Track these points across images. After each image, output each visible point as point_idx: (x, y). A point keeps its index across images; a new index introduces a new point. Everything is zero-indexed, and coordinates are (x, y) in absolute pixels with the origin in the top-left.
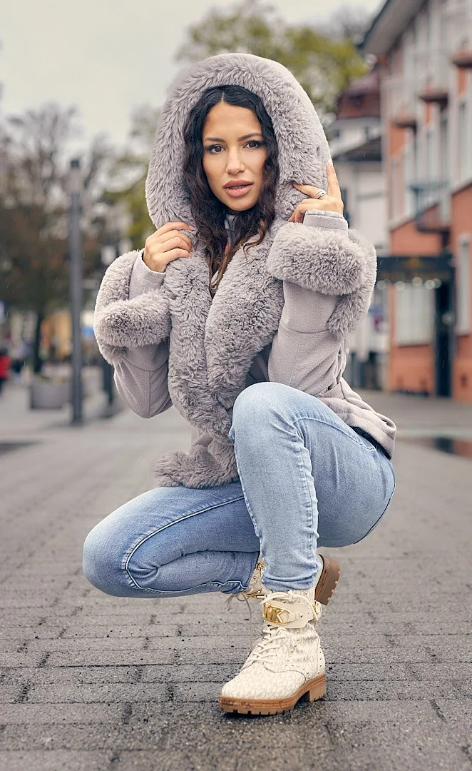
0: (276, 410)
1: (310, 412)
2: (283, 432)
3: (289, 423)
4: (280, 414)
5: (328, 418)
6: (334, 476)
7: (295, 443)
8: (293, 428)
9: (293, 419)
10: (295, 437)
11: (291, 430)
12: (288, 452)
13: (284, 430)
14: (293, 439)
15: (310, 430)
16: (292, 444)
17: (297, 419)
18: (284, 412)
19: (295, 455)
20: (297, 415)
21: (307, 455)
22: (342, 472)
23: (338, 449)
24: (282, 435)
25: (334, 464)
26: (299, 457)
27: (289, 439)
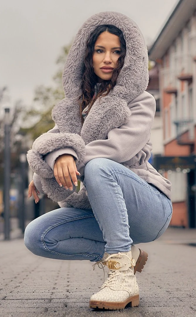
0: (102, 168)
1: (120, 170)
2: (106, 178)
3: (108, 174)
4: (104, 170)
5: (129, 174)
6: (136, 202)
7: (113, 183)
8: (111, 176)
9: (111, 172)
10: (112, 180)
11: (110, 177)
12: (109, 187)
13: (107, 177)
14: (111, 181)
15: (120, 177)
16: (111, 183)
17: (113, 172)
18: (106, 169)
19: (113, 188)
20: (113, 171)
21: (120, 189)
22: (139, 200)
23: (136, 189)
24: (106, 179)
25: (135, 196)
26: (115, 189)
27: (109, 181)
